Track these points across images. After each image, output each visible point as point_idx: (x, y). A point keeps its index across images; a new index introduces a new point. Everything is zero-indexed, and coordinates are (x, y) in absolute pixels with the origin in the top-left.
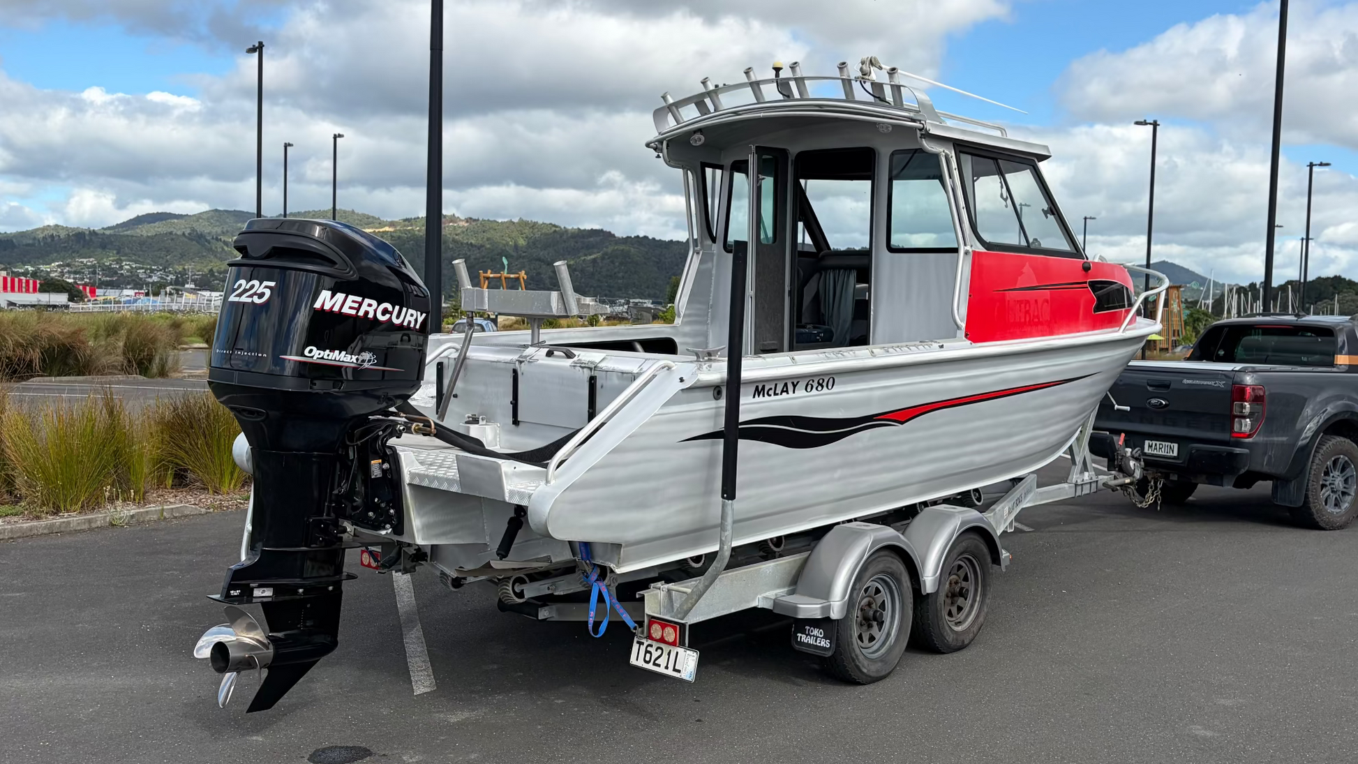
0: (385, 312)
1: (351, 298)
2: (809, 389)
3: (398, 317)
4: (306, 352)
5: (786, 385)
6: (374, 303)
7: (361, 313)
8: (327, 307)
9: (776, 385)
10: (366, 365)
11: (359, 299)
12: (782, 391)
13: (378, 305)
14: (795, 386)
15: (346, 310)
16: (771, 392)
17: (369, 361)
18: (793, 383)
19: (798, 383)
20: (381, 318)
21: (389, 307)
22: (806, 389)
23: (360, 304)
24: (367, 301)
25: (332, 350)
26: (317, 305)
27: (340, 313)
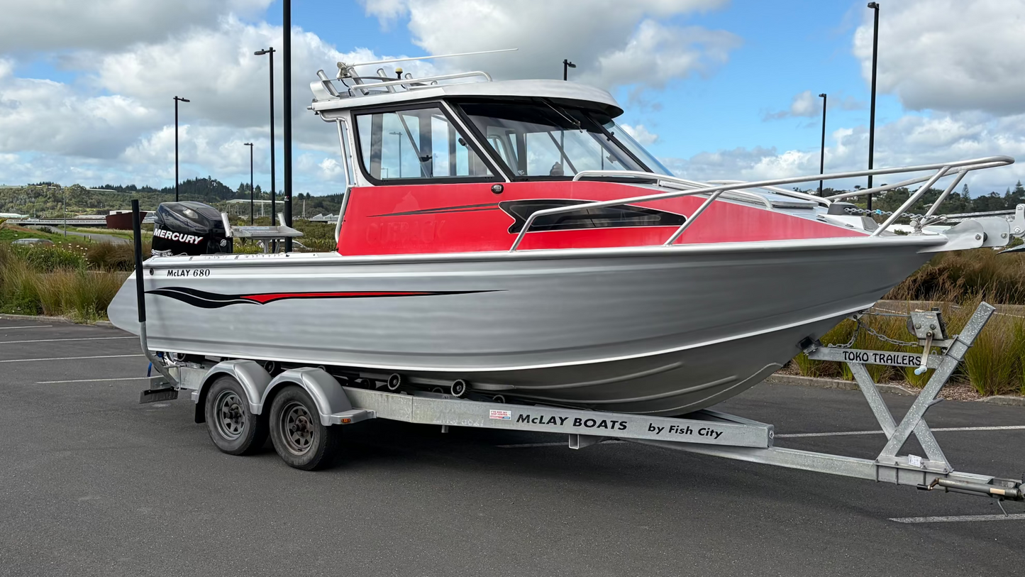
0: (176, 236)
1: (163, 231)
2: (196, 273)
3: (182, 238)
5: (183, 270)
6: (171, 233)
7: (166, 237)
8: (156, 235)
9: (178, 270)
11: (165, 232)
13: (173, 234)
14: (188, 272)
15: (161, 236)
16: (176, 274)
18: (187, 270)
19: (190, 270)
20: (174, 239)
21: (178, 235)
22: (194, 274)
23: (166, 234)
24: (168, 232)
27: (159, 237)
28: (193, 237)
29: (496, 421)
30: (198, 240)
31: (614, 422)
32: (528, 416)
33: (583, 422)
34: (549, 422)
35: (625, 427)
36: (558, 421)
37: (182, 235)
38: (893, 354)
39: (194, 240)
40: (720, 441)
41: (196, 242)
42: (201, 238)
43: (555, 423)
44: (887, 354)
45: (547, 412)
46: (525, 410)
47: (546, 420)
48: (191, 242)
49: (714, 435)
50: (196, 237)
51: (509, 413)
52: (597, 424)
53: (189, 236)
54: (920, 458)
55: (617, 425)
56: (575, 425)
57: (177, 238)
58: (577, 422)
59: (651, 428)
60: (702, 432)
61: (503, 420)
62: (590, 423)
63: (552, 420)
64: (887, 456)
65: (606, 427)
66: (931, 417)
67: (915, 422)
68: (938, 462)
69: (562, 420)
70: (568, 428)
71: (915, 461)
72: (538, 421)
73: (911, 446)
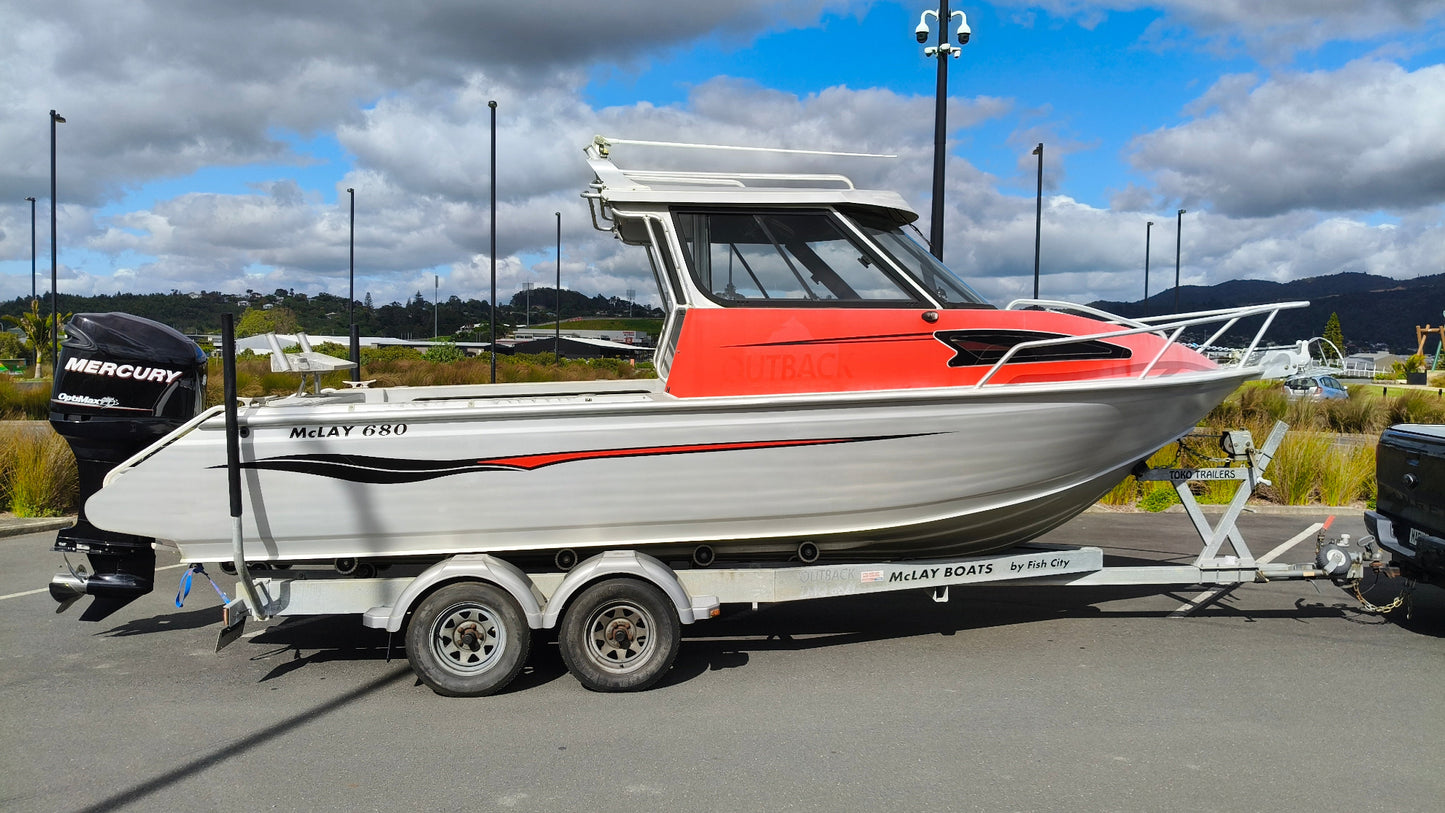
0: (126, 371)
1: (92, 362)
2: (369, 432)
3: (141, 374)
4: (60, 397)
5: (335, 429)
6: (114, 366)
7: (102, 372)
8: (73, 369)
9: (321, 428)
10: (108, 406)
11: (100, 363)
12: (330, 434)
13: (118, 366)
14: (347, 431)
15: (88, 370)
16: (316, 434)
17: (111, 403)
18: (345, 428)
19: (352, 427)
20: (122, 375)
21: (131, 368)
22: (365, 432)
23: (101, 367)
24: (106, 364)
25: (78, 395)
26: (67, 367)
27: (83, 372)
28: (163, 372)
29: (867, 585)
30: (171, 376)
31: (981, 566)
32: (901, 573)
33: (953, 571)
34: (922, 576)
35: (991, 569)
36: (930, 574)
37: (139, 369)
38: (1212, 470)
39: (166, 377)
40: (1070, 570)
41: (169, 380)
42: (178, 373)
43: (927, 576)
44: (1207, 470)
45: (919, 568)
46: (897, 568)
47: (917, 575)
48: (160, 379)
49: (1063, 564)
50: (169, 372)
51: (882, 572)
52: (966, 572)
53: (156, 370)
54: (1234, 557)
55: (984, 569)
56: (946, 575)
57: (128, 374)
58: (948, 572)
59: (1013, 568)
60: (1055, 563)
61: (876, 582)
62: (960, 571)
63: (925, 574)
64: (1206, 559)
65: (974, 572)
66: (1243, 522)
67: (1228, 528)
68: (1247, 560)
69: (934, 572)
70: (940, 580)
71: (1230, 561)
72: (910, 577)
73: (1227, 548)
